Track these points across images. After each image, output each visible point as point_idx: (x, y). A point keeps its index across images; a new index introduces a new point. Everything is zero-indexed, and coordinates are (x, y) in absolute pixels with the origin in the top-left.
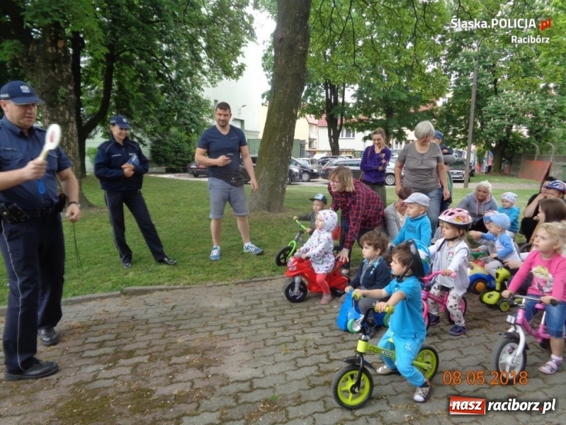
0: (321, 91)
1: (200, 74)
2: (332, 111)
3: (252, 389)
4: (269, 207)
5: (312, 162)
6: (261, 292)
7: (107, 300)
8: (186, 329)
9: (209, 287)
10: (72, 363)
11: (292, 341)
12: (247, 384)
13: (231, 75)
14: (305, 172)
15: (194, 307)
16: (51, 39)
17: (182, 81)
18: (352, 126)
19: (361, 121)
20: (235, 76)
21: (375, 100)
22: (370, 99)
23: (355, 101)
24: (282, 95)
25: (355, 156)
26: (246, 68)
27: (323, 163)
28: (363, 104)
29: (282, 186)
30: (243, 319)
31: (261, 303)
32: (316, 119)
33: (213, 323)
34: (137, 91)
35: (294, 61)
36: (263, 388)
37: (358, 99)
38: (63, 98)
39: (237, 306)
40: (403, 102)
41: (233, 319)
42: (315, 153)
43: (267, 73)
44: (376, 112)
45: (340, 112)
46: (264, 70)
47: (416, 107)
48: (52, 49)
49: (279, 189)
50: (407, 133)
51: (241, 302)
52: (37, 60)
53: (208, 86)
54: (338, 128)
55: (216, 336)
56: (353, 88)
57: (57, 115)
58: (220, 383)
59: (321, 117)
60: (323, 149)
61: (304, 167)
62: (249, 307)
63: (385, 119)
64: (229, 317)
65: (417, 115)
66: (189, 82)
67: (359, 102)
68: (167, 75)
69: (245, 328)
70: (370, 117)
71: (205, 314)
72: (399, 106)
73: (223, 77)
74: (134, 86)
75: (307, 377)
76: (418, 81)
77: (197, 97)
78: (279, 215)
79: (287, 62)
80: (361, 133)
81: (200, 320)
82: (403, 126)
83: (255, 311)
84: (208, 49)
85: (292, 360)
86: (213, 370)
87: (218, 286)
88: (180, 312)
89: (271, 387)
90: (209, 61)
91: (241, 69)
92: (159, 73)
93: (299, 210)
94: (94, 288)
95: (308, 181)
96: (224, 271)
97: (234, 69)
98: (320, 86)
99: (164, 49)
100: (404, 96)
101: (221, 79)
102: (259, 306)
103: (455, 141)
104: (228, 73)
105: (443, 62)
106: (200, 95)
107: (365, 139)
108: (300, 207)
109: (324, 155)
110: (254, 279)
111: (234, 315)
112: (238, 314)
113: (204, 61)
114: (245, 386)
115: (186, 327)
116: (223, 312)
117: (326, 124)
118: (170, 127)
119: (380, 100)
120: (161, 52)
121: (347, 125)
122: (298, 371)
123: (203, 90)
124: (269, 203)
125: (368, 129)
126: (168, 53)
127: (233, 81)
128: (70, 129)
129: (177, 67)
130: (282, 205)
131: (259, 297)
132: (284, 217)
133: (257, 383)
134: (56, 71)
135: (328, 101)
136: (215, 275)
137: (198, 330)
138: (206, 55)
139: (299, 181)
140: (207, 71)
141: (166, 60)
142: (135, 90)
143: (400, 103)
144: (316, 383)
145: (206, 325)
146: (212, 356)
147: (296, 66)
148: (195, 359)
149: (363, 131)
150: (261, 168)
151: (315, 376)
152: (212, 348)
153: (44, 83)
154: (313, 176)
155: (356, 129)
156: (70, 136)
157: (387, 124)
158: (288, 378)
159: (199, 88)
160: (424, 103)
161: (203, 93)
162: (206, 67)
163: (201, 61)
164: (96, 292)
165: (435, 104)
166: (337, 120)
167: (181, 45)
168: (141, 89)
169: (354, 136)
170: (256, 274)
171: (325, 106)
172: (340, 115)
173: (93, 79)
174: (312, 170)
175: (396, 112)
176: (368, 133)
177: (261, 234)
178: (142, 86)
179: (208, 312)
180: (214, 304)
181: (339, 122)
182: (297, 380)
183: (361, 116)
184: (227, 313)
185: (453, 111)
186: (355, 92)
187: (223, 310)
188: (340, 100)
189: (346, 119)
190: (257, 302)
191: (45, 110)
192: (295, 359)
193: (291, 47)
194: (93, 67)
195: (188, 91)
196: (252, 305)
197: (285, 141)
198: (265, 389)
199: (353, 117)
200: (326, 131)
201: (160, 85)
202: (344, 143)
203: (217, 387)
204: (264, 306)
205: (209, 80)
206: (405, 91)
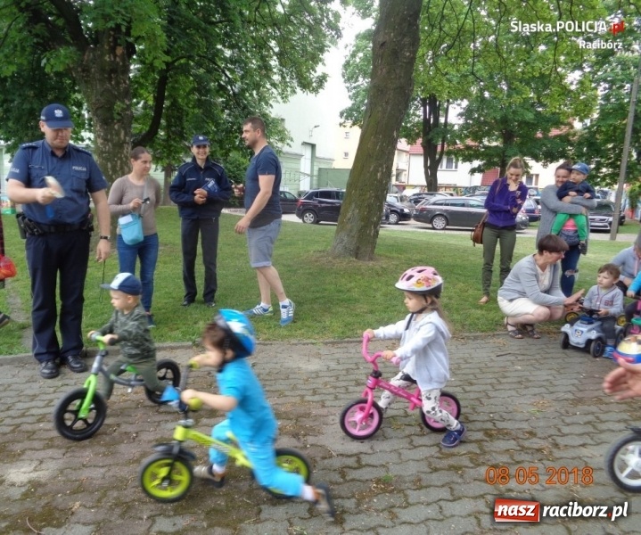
0: (417, 108)
1: (268, 86)
2: (431, 134)
3: (360, 466)
4: (357, 254)
5: (402, 199)
6: (357, 355)
7: (178, 350)
8: (272, 391)
9: (293, 344)
10: (149, 417)
11: (403, 415)
12: (354, 459)
13: (309, 88)
14: (393, 212)
15: (278, 366)
16: (109, 45)
17: (247, 95)
18: (456, 155)
19: (468, 148)
20: (313, 89)
21: (489, 120)
22: (482, 119)
23: (461, 121)
24: (380, 114)
25: (457, 193)
26: (328, 79)
27: (417, 202)
28: (473, 125)
29: (375, 227)
30: (337, 384)
31: (358, 368)
32: (409, 144)
33: (303, 387)
34: (194, 107)
35: (398, 71)
36: (373, 466)
37: (466, 120)
38: (118, 114)
39: (328, 369)
40: (527, 123)
41: (326, 384)
42: (404, 188)
43: (348, 85)
44: (489, 136)
45: (441, 135)
46: (345, 82)
47: (545, 131)
48: (110, 57)
49: (371, 231)
50: (530, 165)
51: (333, 365)
52: (93, 70)
53: (278, 102)
54: (437, 157)
55: (309, 401)
56: (459, 105)
57: (112, 134)
58: (321, 455)
59: (415, 142)
60: (415, 184)
61: (393, 206)
62: (344, 372)
63: (502, 146)
64: (320, 381)
65: (546, 142)
66: (255, 96)
67: (467, 123)
68: (229, 88)
69: (342, 396)
70: (481, 142)
71: (291, 376)
72: (521, 129)
73: (298, 90)
74: (189, 101)
75: (426, 458)
76: (556, 96)
77: (265, 115)
78: (371, 264)
79: (388, 72)
80: (468, 163)
81: (287, 382)
82: (525, 155)
83: (352, 377)
84: (280, 55)
85: (406, 437)
86: (311, 440)
87: (304, 344)
88: (262, 371)
89: (383, 466)
90: (281, 70)
91: (322, 80)
92: (220, 85)
93: (393, 258)
94: (162, 336)
95: (397, 223)
96: (309, 327)
97: (314, 80)
98: (416, 102)
99: (228, 56)
100: (530, 116)
101: (294, 92)
102: (356, 371)
103: (599, 177)
104: (305, 85)
105: (587, 70)
106: (267, 112)
107: (473, 171)
108: (395, 255)
109: (417, 191)
110: (346, 340)
111: (327, 379)
112: (332, 379)
113: (275, 70)
114: (351, 462)
115: (272, 389)
116: (313, 375)
117: (421, 150)
118: (229, 150)
119: (496, 121)
120: (225, 59)
121: (449, 153)
122: (414, 450)
123: (271, 105)
124: (358, 248)
125: (477, 158)
126: (232, 61)
127: (311, 96)
128: (125, 152)
129: (242, 77)
130: (373, 251)
131: (355, 360)
132: (377, 267)
133: (365, 460)
134: (113, 83)
135: (426, 121)
136: (299, 332)
137: (287, 393)
138: (277, 63)
139: (384, 223)
140: (278, 82)
141: (229, 69)
142: (190, 106)
143: (523, 126)
144: (438, 466)
145: (294, 388)
146: (308, 423)
147: (400, 77)
148: (289, 425)
149: (471, 161)
150: (350, 204)
151: (437, 458)
152: (308, 415)
153: (99, 97)
154: (403, 217)
155: (460, 158)
156: (124, 159)
157: (504, 152)
158: (402, 457)
159: (267, 103)
160: (557, 124)
161: (271, 109)
162: (276, 78)
163: (271, 70)
164: (164, 341)
165: (572, 127)
166: (436, 147)
167: (247, 51)
168: (200, 104)
169: (456, 167)
170: (349, 333)
171: (422, 127)
172: (440, 139)
173: (142, 91)
174: (402, 210)
175: (517, 137)
176: (476, 163)
177: (349, 285)
178: (199, 100)
179: (295, 373)
180: (301, 365)
181: (439, 149)
182: (414, 460)
183: (469, 142)
184: (318, 377)
185: (598, 136)
186: (462, 110)
187: (313, 373)
188: (442, 120)
189: (449, 145)
190: (353, 366)
191: (98, 128)
192: (409, 436)
193: (395, 54)
194: (142, 77)
195: (254, 107)
196: (347, 370)
197: (382, 171)
198: (376, 467)
199: (458, 142)
200: (421, 160)
201: (221, 100)
202: (443, 176)
203: (318, 459)
204: (363, 372)
205: (279, 94)
206: (532, 109)
